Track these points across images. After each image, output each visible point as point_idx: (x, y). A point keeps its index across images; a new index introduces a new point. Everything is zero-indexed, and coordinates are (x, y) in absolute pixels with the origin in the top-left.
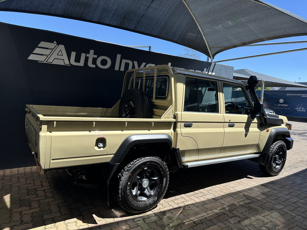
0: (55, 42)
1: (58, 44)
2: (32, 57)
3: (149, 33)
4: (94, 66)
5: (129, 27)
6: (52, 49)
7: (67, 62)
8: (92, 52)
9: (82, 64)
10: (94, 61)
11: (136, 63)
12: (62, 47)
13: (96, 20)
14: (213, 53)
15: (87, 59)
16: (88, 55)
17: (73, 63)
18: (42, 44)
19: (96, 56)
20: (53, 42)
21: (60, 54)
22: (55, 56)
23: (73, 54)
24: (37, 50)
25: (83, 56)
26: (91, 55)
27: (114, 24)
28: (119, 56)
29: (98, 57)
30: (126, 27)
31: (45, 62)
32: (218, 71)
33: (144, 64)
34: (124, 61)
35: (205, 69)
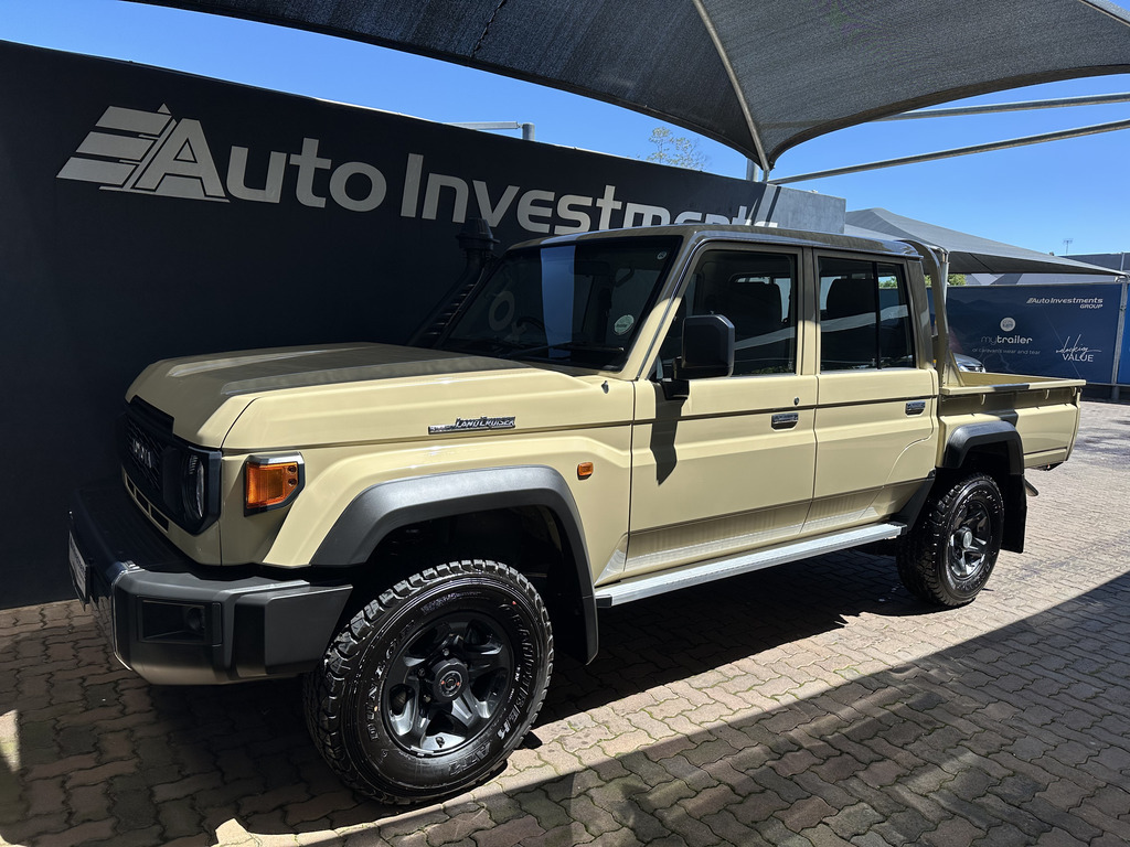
0: (164, 108)
1: (177, 116)
2: (73, 170)
3: (529, 70)
4: (320, 202)
5: (451, 49)
6: (154, 137)
7: (215, 189)
8: (310, 145)
9: (272, 193)
10: (321, 183)
11: (481, 188)
12: (192, 129)
13: (323, 20)
14: (773, 146)
15: (291, 173)
16: (294, 160)
17: (239, 190)
18: (114, 116)
19: (326, 164)
20: (155, 111)
21: (186, 154)
22: (164, 163)
23: (239, 157)
24: (93, 143)
25: (277, 162)
26: (309, 158)
27: (395, 36)
28: (415, 162)
29: (334, 167)
30: (440, 47)
31: (127, 189)
32: (790, 215)
33: (512, 191)
34: (436, 181)
35: (743, 210)
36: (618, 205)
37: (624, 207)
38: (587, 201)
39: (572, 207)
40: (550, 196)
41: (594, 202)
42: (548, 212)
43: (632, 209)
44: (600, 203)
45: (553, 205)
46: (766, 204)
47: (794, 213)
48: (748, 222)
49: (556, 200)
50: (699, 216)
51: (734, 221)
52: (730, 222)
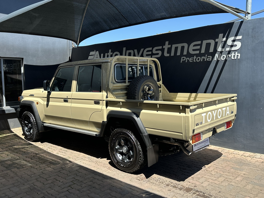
0: (95, 50)
6: (94, 55)
8: (110, 51)
11: (136, 51)
12: (97, 53)
16: (108, 54)
18: (91, 53)
19: (112, 53)
21: (97, 57)
24: (89, 57)
25: (106, 55)
28: (124, 49)
32: (250, 31)
33: (142, 50)
34: (128, 52)
35: (221, 35)
36: (170, 46)
37: (171, 46)
38: (160, 47)
39: (156, 50)
40: (151, 49)
41: (162, 47)
42: (150, 53)
43: (174, 46)
44: (164, 47)
45: (152, 51)
46: (234, 29)
47: (253, 29)
48: (224, 39)
49: (152, 49)
50: (199, 42)
51: (217, 40)
52: (215, 41)
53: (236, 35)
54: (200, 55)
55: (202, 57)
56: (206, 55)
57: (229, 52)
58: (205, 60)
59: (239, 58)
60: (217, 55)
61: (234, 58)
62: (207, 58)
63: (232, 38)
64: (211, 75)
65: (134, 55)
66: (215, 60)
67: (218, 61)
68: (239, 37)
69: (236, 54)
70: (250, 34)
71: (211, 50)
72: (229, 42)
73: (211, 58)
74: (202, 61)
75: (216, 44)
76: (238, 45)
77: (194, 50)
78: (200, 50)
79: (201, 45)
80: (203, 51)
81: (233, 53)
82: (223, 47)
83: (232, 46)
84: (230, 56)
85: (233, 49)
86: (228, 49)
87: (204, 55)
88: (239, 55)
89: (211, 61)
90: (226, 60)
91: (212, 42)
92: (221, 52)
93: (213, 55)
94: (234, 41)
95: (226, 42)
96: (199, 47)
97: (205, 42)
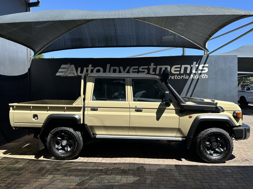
0: (69, 64)
1: (71, 64)
2: (58, 74)
3: (130, 45)
6: (67, 68)
7: (76, 74)
8: (90, 66)
10: (92, 71)
11: (121, 68)
12: (73, 66)
13: (91, 46)
15: (87, 71)
16: (88, 68)
17: (79, 74)
18: (63, 66)
19: (93, 68)
20: (68, 64)
21: (72, 70)
22: (69, 71)
23: (79, 69)
24: (60, 70)
25: (85, 69)
26: (90, 68)
27: (103, 45)
28: (108, 66)
30: (111, 45)
31: (64, 76)
32: (213, 62)
33: (128, 68)
34: (112, 68)
35: (195, 63)
36: (155, 67)
37: (156, 67)
38: (147, 67)
39: (142, 69)
40: (137, 67)
41: (148, 67)
42: (137, 70)
43: (159, 67)
44: (150, 67)
45: (138, 69)
46: (203, 60)
47: (215, 61)
48: (197, 65)
49: (139, 68)
50: (179, 66)
51: (192, 66)
52: (191, 66)
53: (205, 64)
54: (180, 74)
55: (182, 76)
56: (185, 75)
57: (200, 74)
58: (184, 78)
59: (207, 78)
60: (192, 75)
61: (203, 78)
62: (185, 77)
63: (202, 65)
64: (188, 88)
65: (120, 72)
66: (191, 78)
67: (193, 79)
68: (206, 65)
69: (205, 75)
70: (213, 64)
71: (188, 72)
72: (200, 67)
73: (188, 77)
74: (181, 78)
75: (191, 68)
76: (206, 70)
77: (175, 71)
78: (180, 71)
79: (180, 68)
80: (182, 72)
81: (203, 75)
82: (196, 70)
83: (202, 70)
84: (201, 76)
85: (203, 72)
86: (199, 72)
87: (183, 74)
88: (207, 76)
89: (188, 79)
90: (198, 79)
91: (189, 67)
92: (195, 74)
93: (189, 75)
94: (203, 67)
95: (198, 67)
96: (179, 69)
97: (183, 66)
